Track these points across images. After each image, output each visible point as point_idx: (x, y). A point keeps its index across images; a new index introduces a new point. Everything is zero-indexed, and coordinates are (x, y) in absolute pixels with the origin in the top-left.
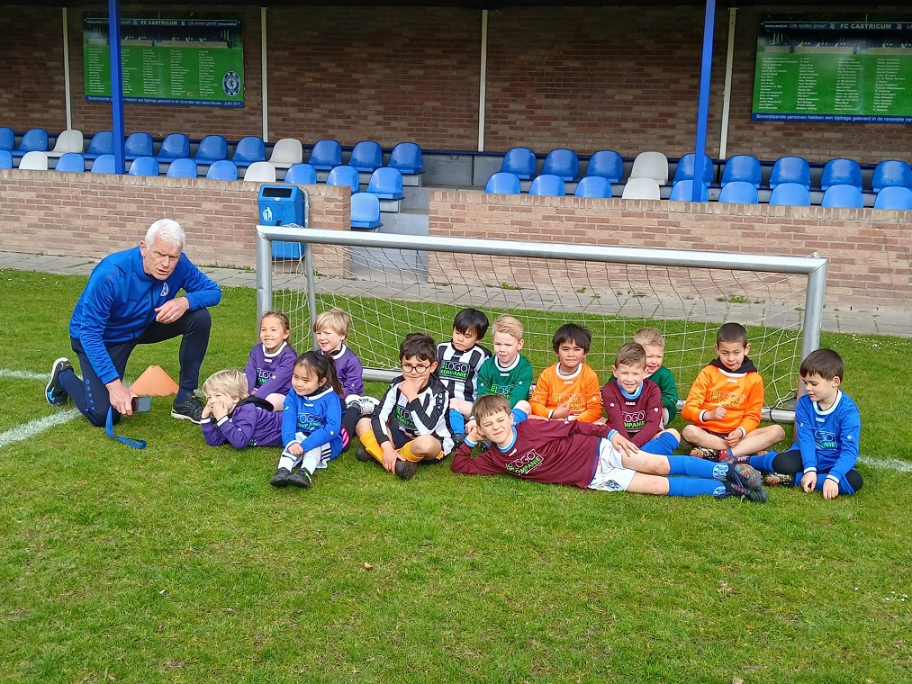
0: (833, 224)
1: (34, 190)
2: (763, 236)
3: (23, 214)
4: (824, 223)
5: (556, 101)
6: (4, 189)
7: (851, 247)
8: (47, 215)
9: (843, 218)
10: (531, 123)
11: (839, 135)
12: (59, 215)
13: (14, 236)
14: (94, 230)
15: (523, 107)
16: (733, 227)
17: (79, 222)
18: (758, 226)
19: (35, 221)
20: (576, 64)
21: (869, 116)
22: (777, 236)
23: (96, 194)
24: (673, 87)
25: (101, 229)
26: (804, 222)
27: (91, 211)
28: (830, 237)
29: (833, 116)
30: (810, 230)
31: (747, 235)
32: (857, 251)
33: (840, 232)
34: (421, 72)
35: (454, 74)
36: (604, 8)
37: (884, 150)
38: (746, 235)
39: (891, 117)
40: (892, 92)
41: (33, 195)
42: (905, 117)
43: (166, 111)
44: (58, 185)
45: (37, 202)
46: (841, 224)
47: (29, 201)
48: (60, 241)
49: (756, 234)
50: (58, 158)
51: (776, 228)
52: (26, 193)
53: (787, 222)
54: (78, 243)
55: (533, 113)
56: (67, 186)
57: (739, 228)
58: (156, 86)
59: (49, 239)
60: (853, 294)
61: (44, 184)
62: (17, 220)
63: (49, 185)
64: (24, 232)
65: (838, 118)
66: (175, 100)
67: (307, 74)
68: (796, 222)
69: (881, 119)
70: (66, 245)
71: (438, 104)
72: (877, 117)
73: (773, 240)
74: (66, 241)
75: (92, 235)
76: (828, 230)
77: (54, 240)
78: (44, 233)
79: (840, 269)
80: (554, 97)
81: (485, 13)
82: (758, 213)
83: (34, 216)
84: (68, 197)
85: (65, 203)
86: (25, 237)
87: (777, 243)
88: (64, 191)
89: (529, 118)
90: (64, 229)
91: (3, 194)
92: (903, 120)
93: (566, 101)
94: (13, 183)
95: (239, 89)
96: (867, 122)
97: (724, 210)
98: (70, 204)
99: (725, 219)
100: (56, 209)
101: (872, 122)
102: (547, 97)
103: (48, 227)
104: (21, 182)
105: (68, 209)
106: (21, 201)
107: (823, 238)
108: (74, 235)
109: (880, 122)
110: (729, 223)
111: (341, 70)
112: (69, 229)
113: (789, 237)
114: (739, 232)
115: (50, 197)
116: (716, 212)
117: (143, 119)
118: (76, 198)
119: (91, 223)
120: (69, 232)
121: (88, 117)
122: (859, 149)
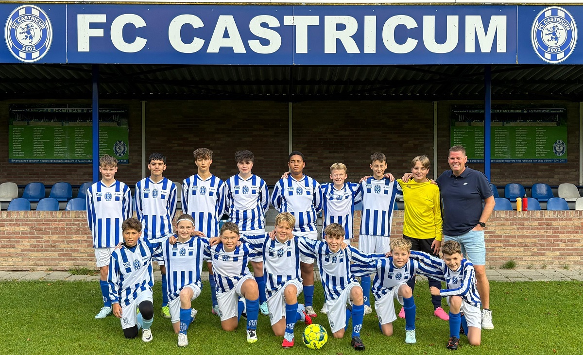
0: (566, 220)
1: (28, 225)
2: (529, 228)
3: (18, 242)
4: (562, 220)
5: (336, 155)
6: (3, 225)
7: (577, 232)
8: (37, 242)
9: (572, 216)
10: (321, 168)
11: (499, 170)
12: (47, 242)
13: (10, 259)
14: (76, 251)
15: (316, 158)
16: (512, 224)
17: (63, 246)
18: (526, 223)
19: (28, 247)
20: (346, 133)
21: (514, 159)
22: (537, 228)
23: (78, 225)
24: (404, 145)
25: (82, 250)
26: (551, 220)
27: (74, 237)
28: (565, 227)
29: (495, 160)
30: (555, 224)
31: (521, 229)
32: (581, 235)
33: (570, 224)
34: (251, 139)
35: (272, 139)
36: (362, 101)
37: (523, 178)
38: (519, 229)
39: (526, 159)
40: (525, 146)
41: (27, 229)
42: (533, 160)
43: (70, 167)
44: (48, 220)
45: (30, 233)
46: (571, 220)
47: (23, 233)
48: (48, 260)
49: (525, 227)
50: (10, 202)
51: (536, 224)
52: (20, 228)
53: (541, 220)
54: (63, 260)
55: (322, 162)
56: (56, 220)
57: (515, 225)
58: (64, 151)
59: (39, 259)
60: (581, 259)
61: (37, 220)
62: (13, 247)
63: (41, 220)
64: (17, 255)
65: (498, 161)
66: (77, 160)
67: (173, 142)
68: (547, 220)
69: (520, 161)
70: (53, 263)
71: (262, 158)
72: (518, 160)
73: (535, 231)
74: (53, 260)
75: (74, 255)
76: (564, 223)
77: (42, 260)
78: (35, 255)
79: (572, 245)
80: (334, 152)
81: (290, 104)
82: (525, 216)
83: (26, 244)
84: (56, 229)
85: (53, 233)
86: (20, 259)
87: (537, 233)
88: (52, 225)
89: (320, 165)
90: (51, 251)
91: (2, 229)
92: (531, 161)
93: (342, 155)
94: (11, 220)
95: (125, 151)
96: (513, 162)
97: (506, 215)
98: (57, 233)
99: (507, 220)
100: (46, 237)
101: (516, 163)
102: (330, 152)
103: (38, 251)
104: (17, 220)
105: (55, 237)
106: (18, 233)
107: (562, 228)
108: (59, 255)
109: (520, 163)
110: (509, 222)
111: (197, 139)
112: (56, 251)
113: (543, 228)
114: (515, 227)
115: (41, 229)
116: (502, 216)
117: (52, 174)
118: (62, 229)
119: (74, 246)
120: (56, 253)
121: (10, 174)
122: (510, 178)
